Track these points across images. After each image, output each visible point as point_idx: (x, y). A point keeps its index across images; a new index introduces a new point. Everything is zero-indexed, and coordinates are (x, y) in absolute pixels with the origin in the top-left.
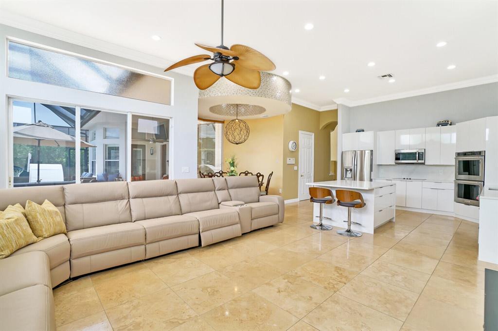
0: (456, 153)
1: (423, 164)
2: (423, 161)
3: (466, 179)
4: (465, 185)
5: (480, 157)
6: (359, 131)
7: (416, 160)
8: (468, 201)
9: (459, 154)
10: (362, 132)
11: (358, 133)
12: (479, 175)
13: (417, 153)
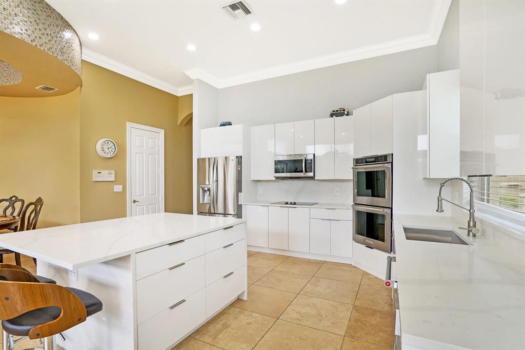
0: (354, 159)
1: (313, 178)
2: (311, 174)
3: (368, 203)
4: (368, 213)
5: (386, 165)
6: (224, 125)
7: (302, 172)
8: (371, 241)
9: (358, 161)
10: (228, 126)
11: (222, 127)
12: (385, 197)
13: (304, 160)
